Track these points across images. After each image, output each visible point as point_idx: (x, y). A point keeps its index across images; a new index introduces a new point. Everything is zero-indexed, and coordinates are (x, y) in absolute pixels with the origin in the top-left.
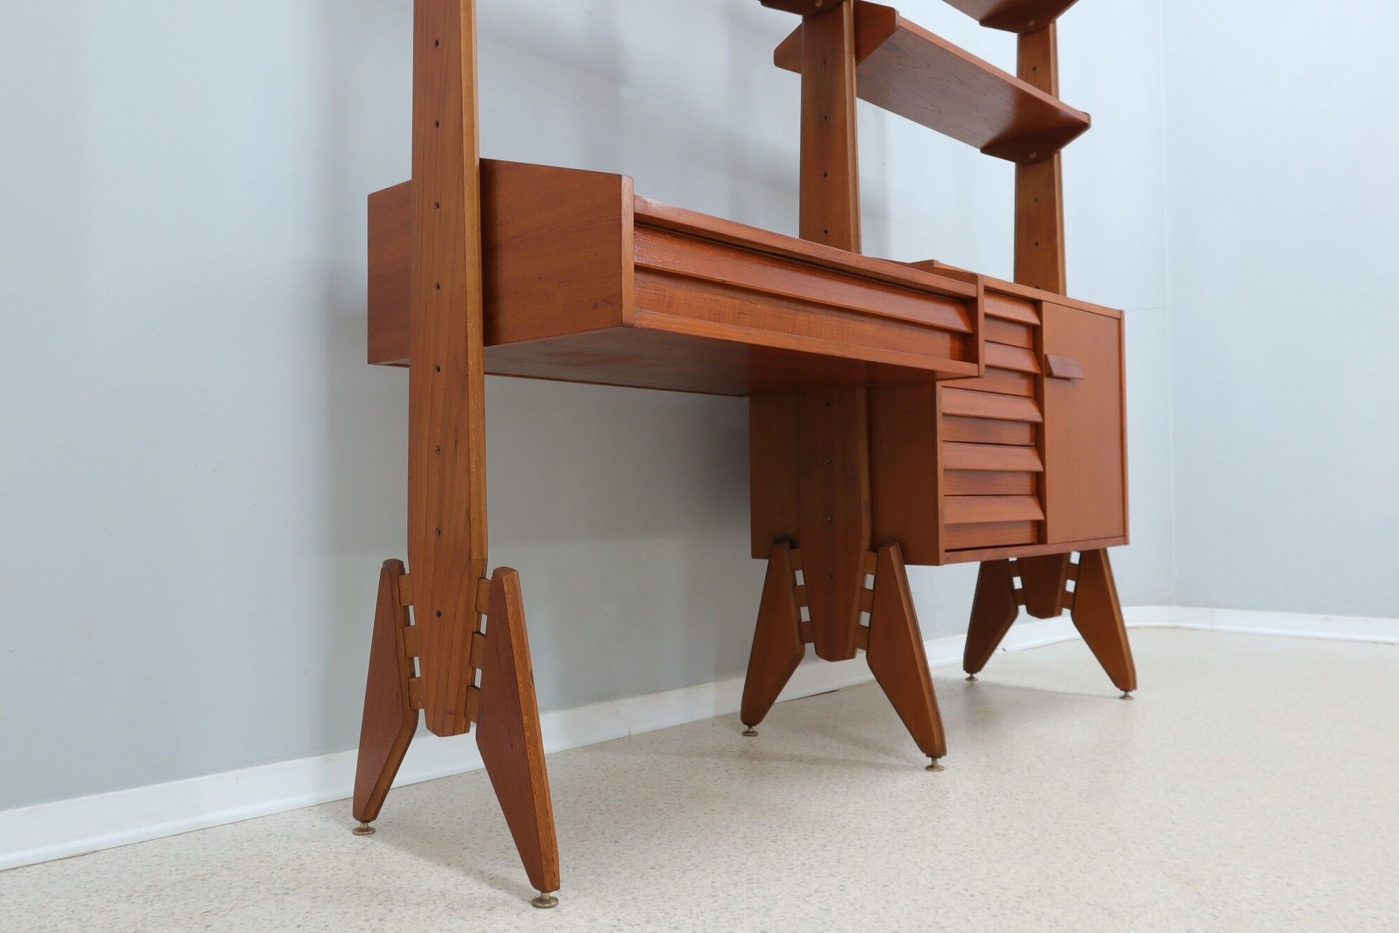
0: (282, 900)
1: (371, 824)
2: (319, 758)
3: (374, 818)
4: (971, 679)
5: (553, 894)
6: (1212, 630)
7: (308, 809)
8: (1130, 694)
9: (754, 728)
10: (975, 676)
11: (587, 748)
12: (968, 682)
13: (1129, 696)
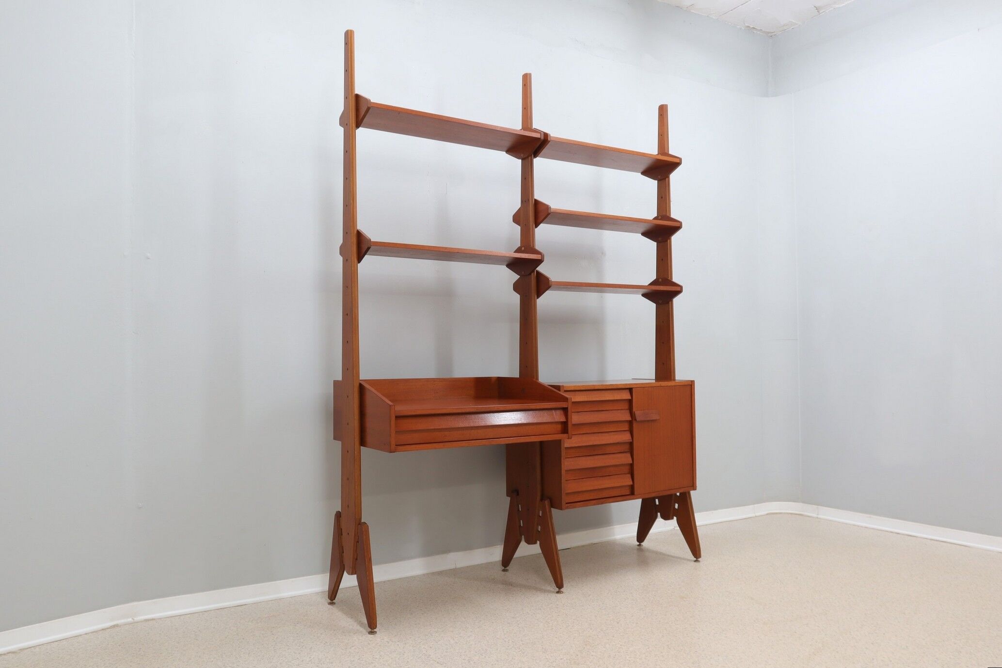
0: (295, 625)
1: (334, 601)
2: (322, 575)
3: (334, 599)
4: (639, 545)
5: (375, 630)
6: (817, 518)
7: (317, 593)
8: (699, 559)
9: (507, 568)
10: (642, 544)
11: (433, 574)
12: (638, 547)
13: (698, 561)
